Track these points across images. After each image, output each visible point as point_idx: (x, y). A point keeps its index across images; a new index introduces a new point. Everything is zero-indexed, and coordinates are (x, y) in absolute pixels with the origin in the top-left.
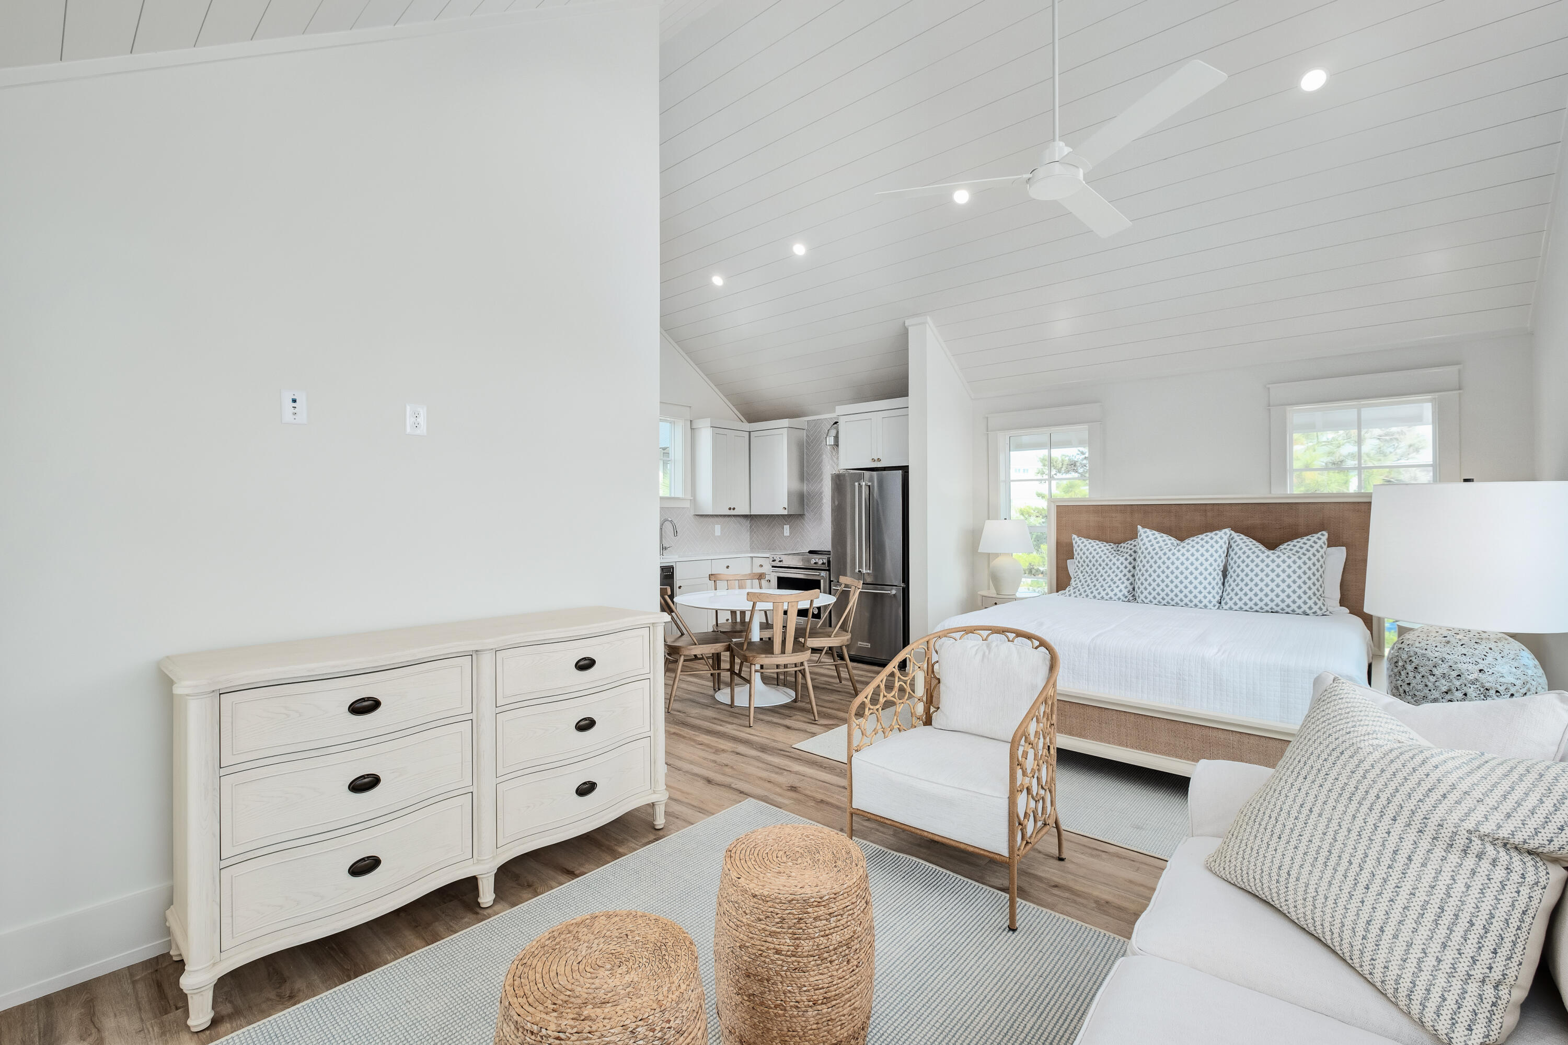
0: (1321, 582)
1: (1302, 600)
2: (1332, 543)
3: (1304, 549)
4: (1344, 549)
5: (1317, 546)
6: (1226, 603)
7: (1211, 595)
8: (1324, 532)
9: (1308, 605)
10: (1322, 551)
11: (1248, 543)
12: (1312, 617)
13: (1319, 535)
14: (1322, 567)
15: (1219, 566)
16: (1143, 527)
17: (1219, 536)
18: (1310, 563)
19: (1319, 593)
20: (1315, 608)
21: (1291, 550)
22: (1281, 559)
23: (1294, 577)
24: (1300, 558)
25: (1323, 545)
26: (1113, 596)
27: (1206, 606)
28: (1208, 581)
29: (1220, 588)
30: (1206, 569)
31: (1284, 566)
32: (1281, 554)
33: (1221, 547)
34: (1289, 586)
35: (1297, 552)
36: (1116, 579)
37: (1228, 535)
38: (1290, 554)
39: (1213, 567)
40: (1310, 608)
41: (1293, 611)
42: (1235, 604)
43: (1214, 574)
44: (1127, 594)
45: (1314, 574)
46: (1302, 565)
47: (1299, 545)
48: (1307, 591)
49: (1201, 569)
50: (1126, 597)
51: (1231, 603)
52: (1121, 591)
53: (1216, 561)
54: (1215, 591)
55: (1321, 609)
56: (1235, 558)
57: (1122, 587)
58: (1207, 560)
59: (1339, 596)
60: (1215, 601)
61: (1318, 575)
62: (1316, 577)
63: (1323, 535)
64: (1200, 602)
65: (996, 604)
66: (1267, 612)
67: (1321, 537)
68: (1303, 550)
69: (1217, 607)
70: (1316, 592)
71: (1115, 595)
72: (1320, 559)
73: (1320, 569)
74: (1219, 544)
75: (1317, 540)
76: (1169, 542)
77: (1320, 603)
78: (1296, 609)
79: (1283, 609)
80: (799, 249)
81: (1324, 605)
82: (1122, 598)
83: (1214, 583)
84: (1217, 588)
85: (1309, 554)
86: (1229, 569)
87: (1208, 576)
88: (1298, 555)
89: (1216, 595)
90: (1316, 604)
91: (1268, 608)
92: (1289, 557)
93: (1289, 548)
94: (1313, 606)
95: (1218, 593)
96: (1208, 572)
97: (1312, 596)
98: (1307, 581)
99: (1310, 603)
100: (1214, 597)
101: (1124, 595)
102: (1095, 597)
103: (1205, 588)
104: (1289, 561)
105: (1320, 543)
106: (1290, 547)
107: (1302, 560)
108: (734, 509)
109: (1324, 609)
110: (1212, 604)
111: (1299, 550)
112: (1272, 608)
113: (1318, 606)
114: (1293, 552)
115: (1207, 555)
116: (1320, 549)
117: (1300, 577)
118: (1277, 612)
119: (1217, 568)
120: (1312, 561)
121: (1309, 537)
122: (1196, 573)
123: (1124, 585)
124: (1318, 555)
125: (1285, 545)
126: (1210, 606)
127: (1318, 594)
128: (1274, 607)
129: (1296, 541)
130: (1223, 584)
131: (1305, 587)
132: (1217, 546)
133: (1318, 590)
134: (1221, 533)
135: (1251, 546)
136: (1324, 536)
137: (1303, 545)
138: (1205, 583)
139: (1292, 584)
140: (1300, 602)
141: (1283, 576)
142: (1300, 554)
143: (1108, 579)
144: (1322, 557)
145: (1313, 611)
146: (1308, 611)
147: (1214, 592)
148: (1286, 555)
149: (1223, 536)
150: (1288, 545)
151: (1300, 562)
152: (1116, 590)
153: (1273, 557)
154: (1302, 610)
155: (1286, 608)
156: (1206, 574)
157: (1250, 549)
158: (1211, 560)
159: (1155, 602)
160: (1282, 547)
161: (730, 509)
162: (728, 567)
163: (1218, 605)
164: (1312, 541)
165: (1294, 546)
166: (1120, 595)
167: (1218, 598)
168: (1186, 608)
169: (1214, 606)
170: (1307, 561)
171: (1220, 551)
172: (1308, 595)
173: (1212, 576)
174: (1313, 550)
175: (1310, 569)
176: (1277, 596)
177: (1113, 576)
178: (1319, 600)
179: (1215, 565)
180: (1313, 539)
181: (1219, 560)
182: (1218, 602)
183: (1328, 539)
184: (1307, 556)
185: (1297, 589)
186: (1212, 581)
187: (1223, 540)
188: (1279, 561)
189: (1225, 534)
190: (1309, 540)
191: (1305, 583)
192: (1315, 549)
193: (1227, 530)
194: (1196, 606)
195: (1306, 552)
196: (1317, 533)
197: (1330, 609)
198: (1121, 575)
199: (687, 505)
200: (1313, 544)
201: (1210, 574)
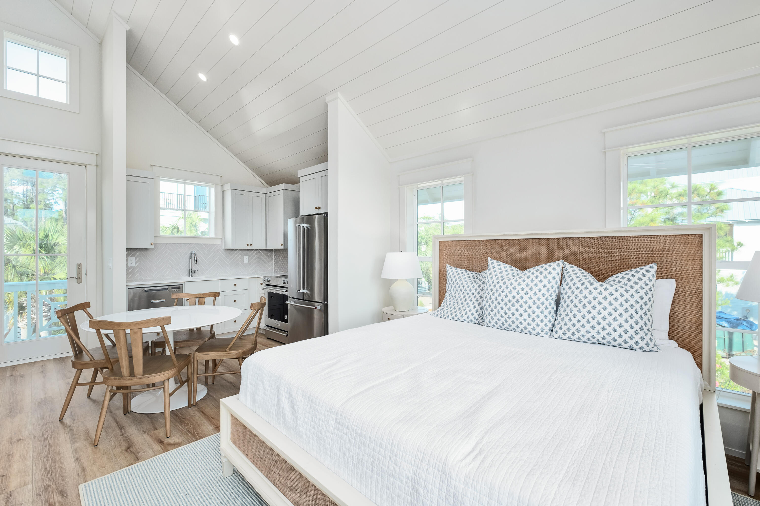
0: (649, 315)
1: (629, 335)
2: (660, 275)
3: (633, 281)
4: (673, 281)
5: (645, 279)
6: (556, 332)
7: (544, 323)
8: (653, 265)
9: (634, 340)
10: (650, 284)
11: (579, 274)
12: (638, 353)
13: (648, 267)
14: (650, 300)
15: (551, 295)
16: (492, 258)
17: (552, 267)
18: (637, 297)
19: (647, 328)
20: (642, 344)
21: (619, 282)
22: (608, 291)
23: (621, 310)
24: (627, 291)
25: (652, 278)
26: (466, 319)
27: (538, 334)
28: (540, 310)
29: (552, 316)
30: (539, 299)
31: (611, 299)
32: (608, 287)
33: (554, 278)
34: (615, 320)
35: (625, 284)
36: (470, 303)
37: (561, 266)
38: (617, 286)
39: (545, 297)
40: (637, 343)
41: (620, 345)
42: (564, 334)
43: (547, 303)
44: (477, 317)
45: (641, 308)
46: (629, 298)
47: (627, 277)
48: (634, 325)
49: (535, 298)
50: (477, 319)
51: (560, 333)
52: (472, 314)
53: (548, 291)
54: (548, 319)
55: (648, 344)
56: (567, 288)
57: (474, 310)
58: (540, 290)
59: (667, 328)
60: (547, 329)
61: (646, 308)
62: (644, 311)
63: (652, 267)
64: (534, 329)
65: (389, 319)
66: (594, 343)
67: (650, 269)
68: (631, 283)
69: (549, 334)
70: (644, 327)
71: (468, 317)
72: (649, 292)
73: (648, 302)
74: (552, 275)
75: (646, 273)
76: (510, 272)
77: (647, 339)
78: (623, 343)
79: (609, 342)
80: (234, 40)
81: (651, 340)
82: (474, 320)
83: (546, 312)
84: (549, 317)
85: (637, 287)
86: (561, 299)
87: (540, 305)
88: (625, 287)
89: (548, 323)
90: (642, 339)
91: (595, 340)
92: (616, 290)
93: (617, 280)
94: (640, 341)
95: (550, 321)
96: (541, 301)
97: (639, 331)
98: (634, 314)
99: (637, 338)
100: (546, 325)
101: (475, 318)
102: (453, 318)
103: (538, 317)
104: (616, 294)
105: (649, 275)
106: (619, 279)
107: (629, 293)
108: (251, 245)
109: (652, 344)
110: (544, 332)
111: (627, 282)
112: (598, 340)
113: (645, 342)
114: (621, 284)
115: (540, 285)
116: (648, 282)
117: (626, 311)
118: (604, 344)
119: (549, 298)
120: (640, 295)
121: (638, 269)
122: (530, 302)
123: (476, 309)
124: (647, 288)
125: (614, 277)
126: (542, 334)
127: (645, 328)
128: (601, 340)
129: (625, 273)
130: (556, 312)
131: (632, 322)
132: (550, 277)
133: (645, 324)
134: (554, 265)
135: (581, 277)
136: (653, 269)
137: (631, 278)
138: (538, 312)
139: (618, 318)
140: (626, 337)
141: (610, 309)
142: (628, 287)
143: (465, 303)
144: (651, 290)
145: (640, 346)
146: (635, 346)
147: (546, 321)
148: (614, 287)
149: (556, 267)
150: (617, 277)
151: (627, 295)
152: (469, 314)
153: (601, 289)
154: (628, 345)
155: (612, 341)
156: (539, 303)
157: (580, 280)
158: (544, 290)
159: (497, 326)
160: (611, 279)
161: (248, 245)
162: (235, 285)
163: (550, 332)
164: (640, 273)
165: (623, 278)
166: (472, 317)
167: (550, 326)
168: (521, 334)
169: (547, 333)
170: (635, 294)
171: (553, 282)
172: (634, 330)
173: (545, 306)
174: (641, 283)
175: (637, 302)
176: (604, 329)
177: (468, 300)
178: (646, 334)
179: (548, 295)
180: (641, 272)
181: (552, 291)
182: (550, 330)
183: (657, 272)
184: (635, 289)
185: (623, 323)
186: (544, 310)
187: (556, 272)
188: (606, 293)
189: (558, 265)
190: (637, 272)
191: (632, 317)
192: (643, 281)
193: (560, 262)
194: (530, 332)
195: (634, 285)
196: (645, 265)
197: (658, 342)
198: (474, 300)
199: (219, 242)
200: (642, 277)
201: (543, 303)
